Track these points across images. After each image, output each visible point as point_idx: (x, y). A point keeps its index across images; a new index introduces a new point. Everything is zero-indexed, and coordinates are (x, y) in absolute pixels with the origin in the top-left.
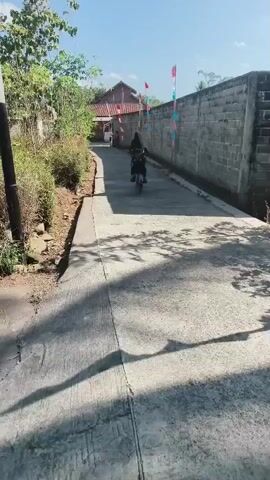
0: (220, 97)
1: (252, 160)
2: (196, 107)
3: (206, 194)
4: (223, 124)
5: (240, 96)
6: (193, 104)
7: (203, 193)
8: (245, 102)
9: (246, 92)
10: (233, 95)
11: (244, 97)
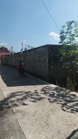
0: (38, 51)
1: (49, 68)
2: (30, 53)
3: (36, 78)
4: (39, 58)
5: (44, 50)
6: (29, 53)
7: (35, 78)
8: (46, 52)
9: (46, 49)
10: (42, 50)
11: (45, 51)
